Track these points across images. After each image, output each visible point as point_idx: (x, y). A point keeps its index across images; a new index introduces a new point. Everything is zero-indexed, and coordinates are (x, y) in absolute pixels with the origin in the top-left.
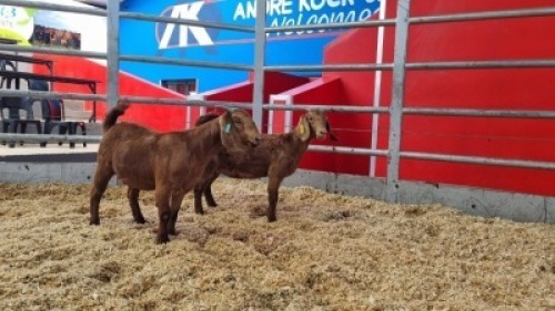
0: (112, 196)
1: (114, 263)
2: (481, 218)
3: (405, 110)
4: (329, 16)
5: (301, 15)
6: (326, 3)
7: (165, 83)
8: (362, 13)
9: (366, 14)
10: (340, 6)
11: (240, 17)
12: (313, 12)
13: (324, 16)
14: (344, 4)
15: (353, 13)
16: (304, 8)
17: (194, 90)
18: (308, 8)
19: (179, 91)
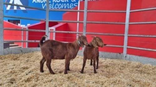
0: (3, 58)
1: (13, 78)
2: (104, 59)
3: (87, 33)
4: (62, 4)
5: (53, 3)
6: (61, 1)
7: (9, 21)
8: (71, 5)
9: (72, 5)
10: (65, 2)
11: (34, 2)
12: (57, 3)
13: (60, 4)
14: (66, 1)
15: (68, 4)
16: (54, 1)
17: (19, 23)
18: (56, 2)
19: (14, 23)
